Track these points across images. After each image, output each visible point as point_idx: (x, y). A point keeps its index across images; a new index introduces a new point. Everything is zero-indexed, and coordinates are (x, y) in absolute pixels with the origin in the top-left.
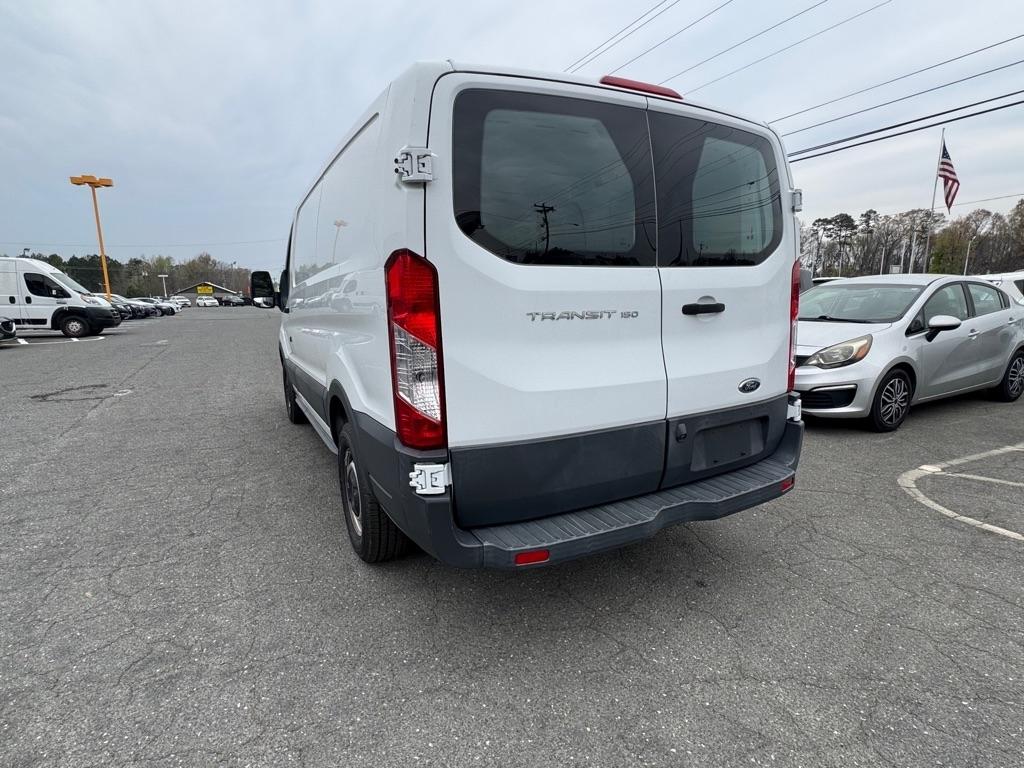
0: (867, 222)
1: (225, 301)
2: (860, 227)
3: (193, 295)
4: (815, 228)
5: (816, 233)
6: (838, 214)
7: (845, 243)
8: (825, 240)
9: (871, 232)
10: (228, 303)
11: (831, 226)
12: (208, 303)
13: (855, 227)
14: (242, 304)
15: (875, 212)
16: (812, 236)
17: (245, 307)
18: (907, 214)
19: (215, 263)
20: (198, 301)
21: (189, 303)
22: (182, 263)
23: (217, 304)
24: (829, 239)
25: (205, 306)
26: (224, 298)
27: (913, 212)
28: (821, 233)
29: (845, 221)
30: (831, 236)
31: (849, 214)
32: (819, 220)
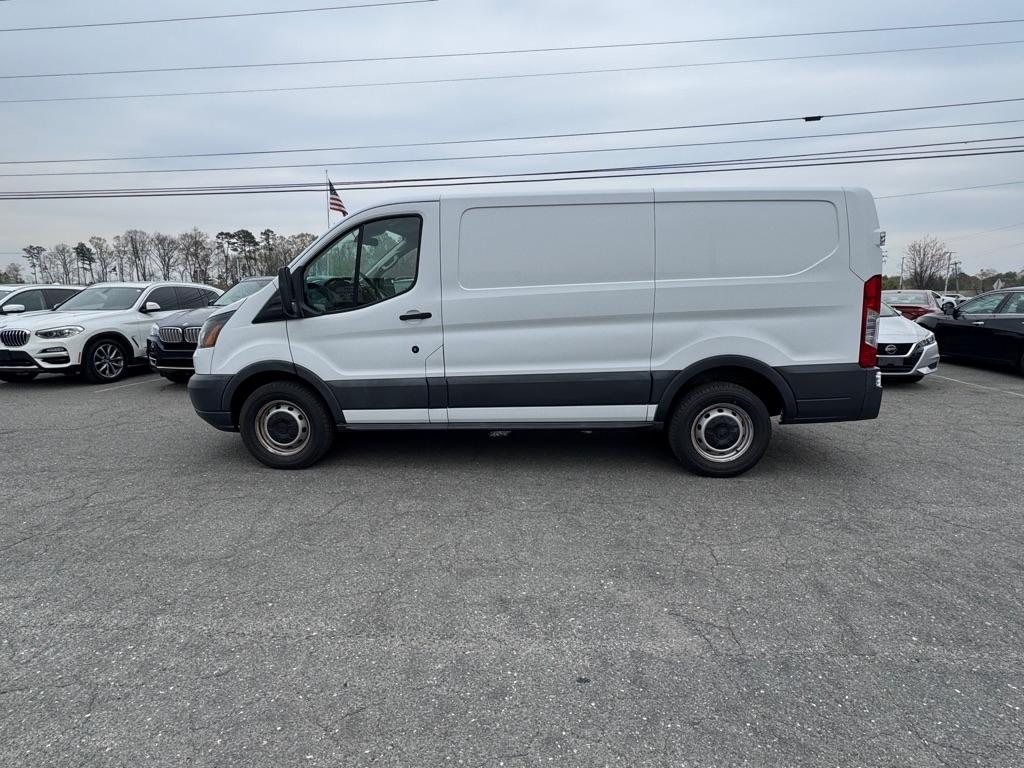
0: (267, 239)
2: (262, 244)
4: (219, 241)
5: (220, 246)
6: (240, 229)
7: (251, 258)
8: (231, 253)
9: (271, 249)
11: (235, 241)
13: (256, 244)
15: (272, 232)
16: (218, 248)
18: (299, 237)
24: (236, 253)
27: (302, 235)
28: (226, 245)
29: (246, 237)
30: (236, 250)
31: (250, 231)
32: (222, 234)
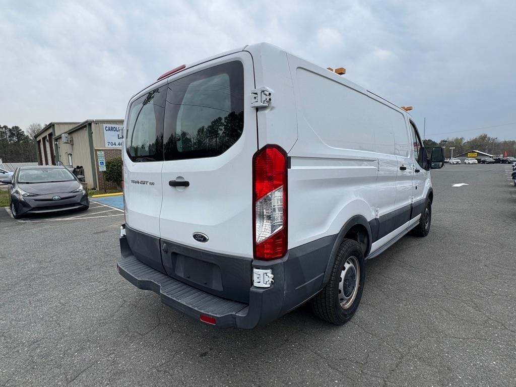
1: (482, 161)
3: (463, 158)
10: (484, 162)
12: (471, 162)
14: (493, 163)
17: (495, 164)
19: (489, 139)
20: (465, 161)
21: (460, 162)
22: (469, 140)
23: (477, 162)
25: (469, 164)
26: (482, 159)
